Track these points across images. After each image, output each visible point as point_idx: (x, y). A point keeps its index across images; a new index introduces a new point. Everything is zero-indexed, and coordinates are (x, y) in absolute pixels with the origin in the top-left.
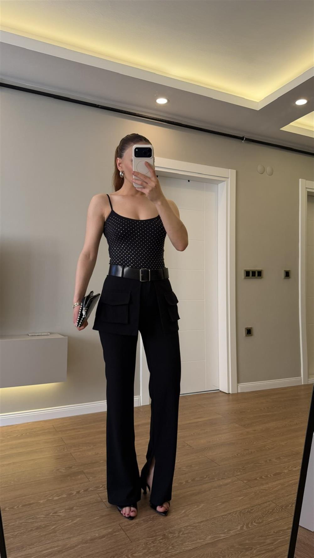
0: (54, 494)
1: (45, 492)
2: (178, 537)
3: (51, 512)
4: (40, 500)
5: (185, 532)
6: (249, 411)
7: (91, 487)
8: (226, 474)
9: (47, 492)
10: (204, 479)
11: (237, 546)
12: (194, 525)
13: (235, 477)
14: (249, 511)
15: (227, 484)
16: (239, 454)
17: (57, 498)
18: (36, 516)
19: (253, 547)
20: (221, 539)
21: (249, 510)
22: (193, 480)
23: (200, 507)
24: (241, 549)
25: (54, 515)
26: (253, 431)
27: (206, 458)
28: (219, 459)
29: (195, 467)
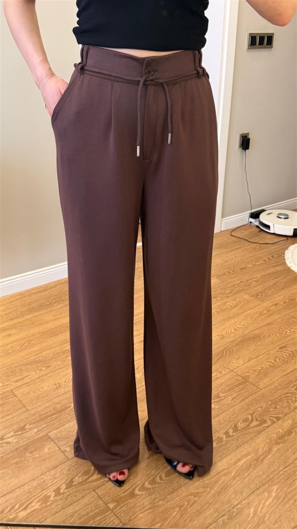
6: (250, 266)
7: (77, 475)
8: (278, 407)
10: (252, 425)
13: (293, 412)
15: (289, 432)
16: (277, 360)
22: (235, 429)
26: (274, 307)
27: (233, 372)
28: (254, 374)
29: (225, 397)
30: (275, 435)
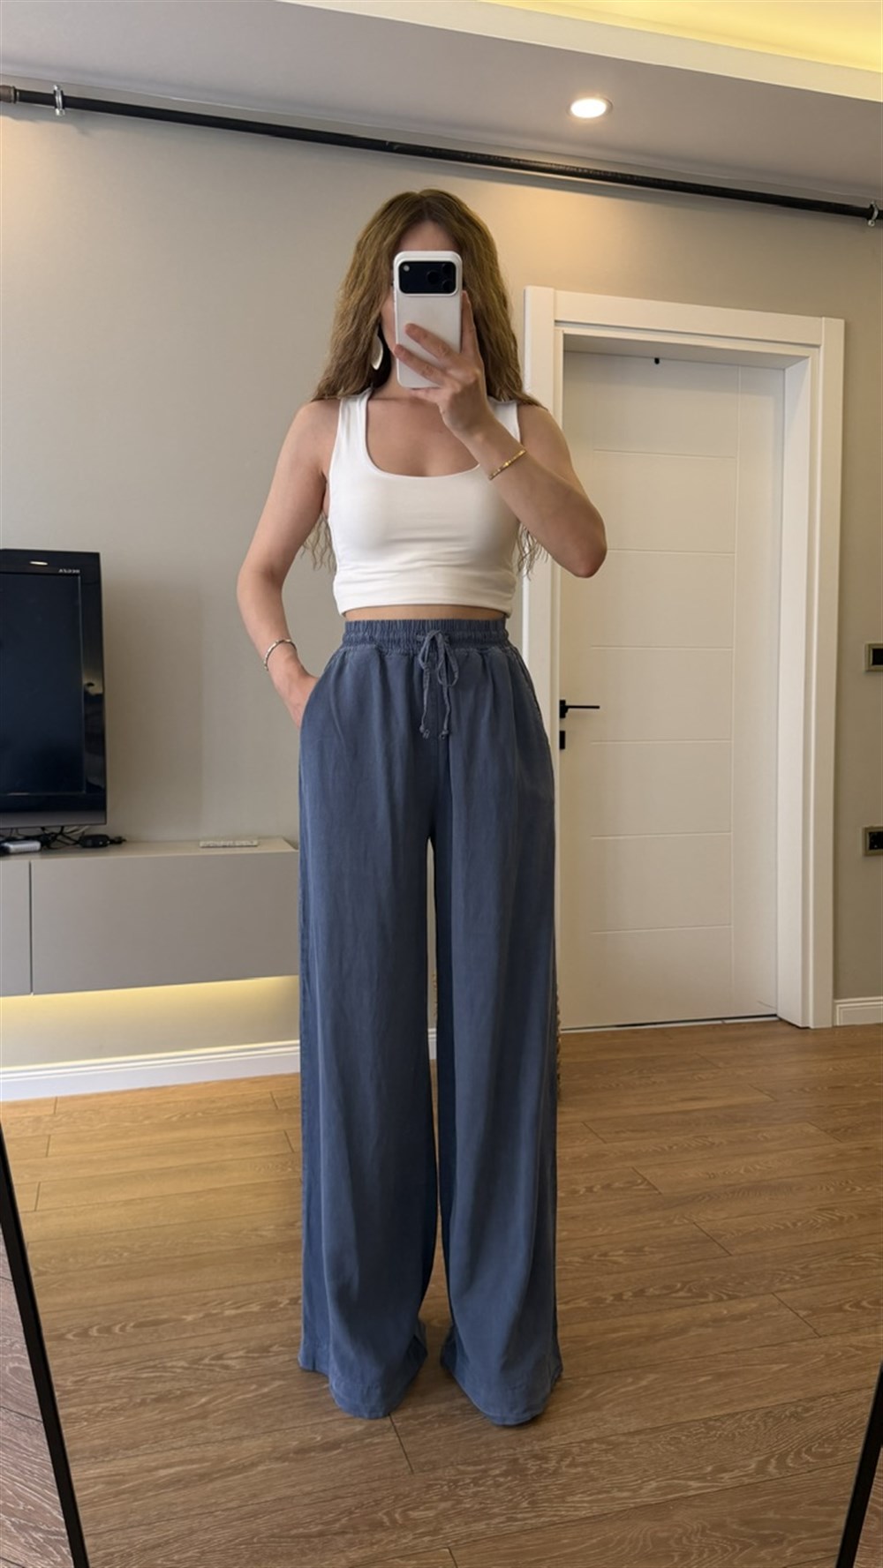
0: (229, 1300)
1: (206, 1290)
2: (555, 1473)
3: (206, 1357)
4: (187, 1313)
5: (580, 1460)
6: (857, 1085)
8: (747, 1283)
9: (210, 1293)
10: (674, 1295)
11: (735, 1527)
12: (613, 1438)
13: (771, 1296)
14: (797, 1413)
15: (742, 1317)
16: (799, 1224)
17: (233, 1312)
18: (165, 1360)
19: (788, 1535)
20: (690, 1497)
21: (799, 1409)
22: (640, 1293)
23: (644, 1383)
24: (744, 1537)
25: (213, 1362)
26: (858, 1151)
27: (694, 1227)
28: (733, 1234)
29: (652, 1253)
30: (708, 1315)
